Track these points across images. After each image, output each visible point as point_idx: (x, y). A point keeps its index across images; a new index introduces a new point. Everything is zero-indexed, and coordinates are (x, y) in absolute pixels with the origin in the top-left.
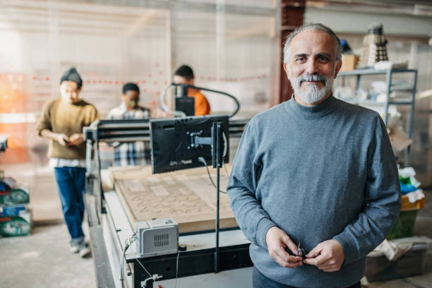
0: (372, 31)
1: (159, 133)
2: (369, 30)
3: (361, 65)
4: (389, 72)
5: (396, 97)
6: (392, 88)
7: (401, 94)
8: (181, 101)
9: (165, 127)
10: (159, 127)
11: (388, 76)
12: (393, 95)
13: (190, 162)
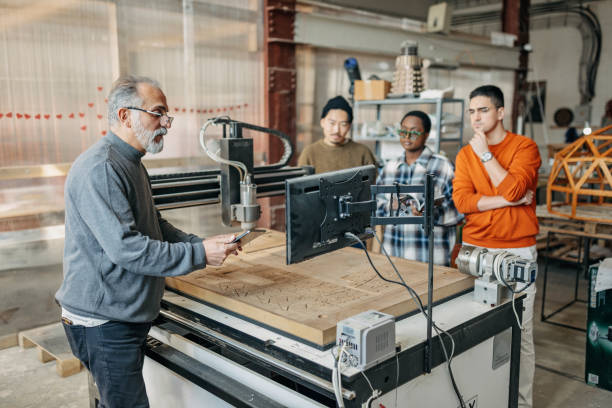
0: (407, 52)
1: (301, 200)
2: (403, 50)
3: (395, 92)
4: (439, 101)
5: (447, 133)
6: (443, 122)
7: (452, 129)
8: (236, 145)
9: (307, 190)
10: (300, 191)
11: (439, 106)
12: (444, 130)
13: (335, 240)
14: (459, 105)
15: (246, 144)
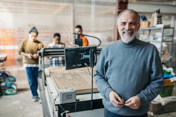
2: (154, 11)
3: (151, 25)
5: (166, 39)
6: (164, 35)
8: (77, 40)
9: (71, 51)
10: (68, 51)
11: (162, 30)
13: (81, 65)
14: (172, 30)
15: (80, 40)
